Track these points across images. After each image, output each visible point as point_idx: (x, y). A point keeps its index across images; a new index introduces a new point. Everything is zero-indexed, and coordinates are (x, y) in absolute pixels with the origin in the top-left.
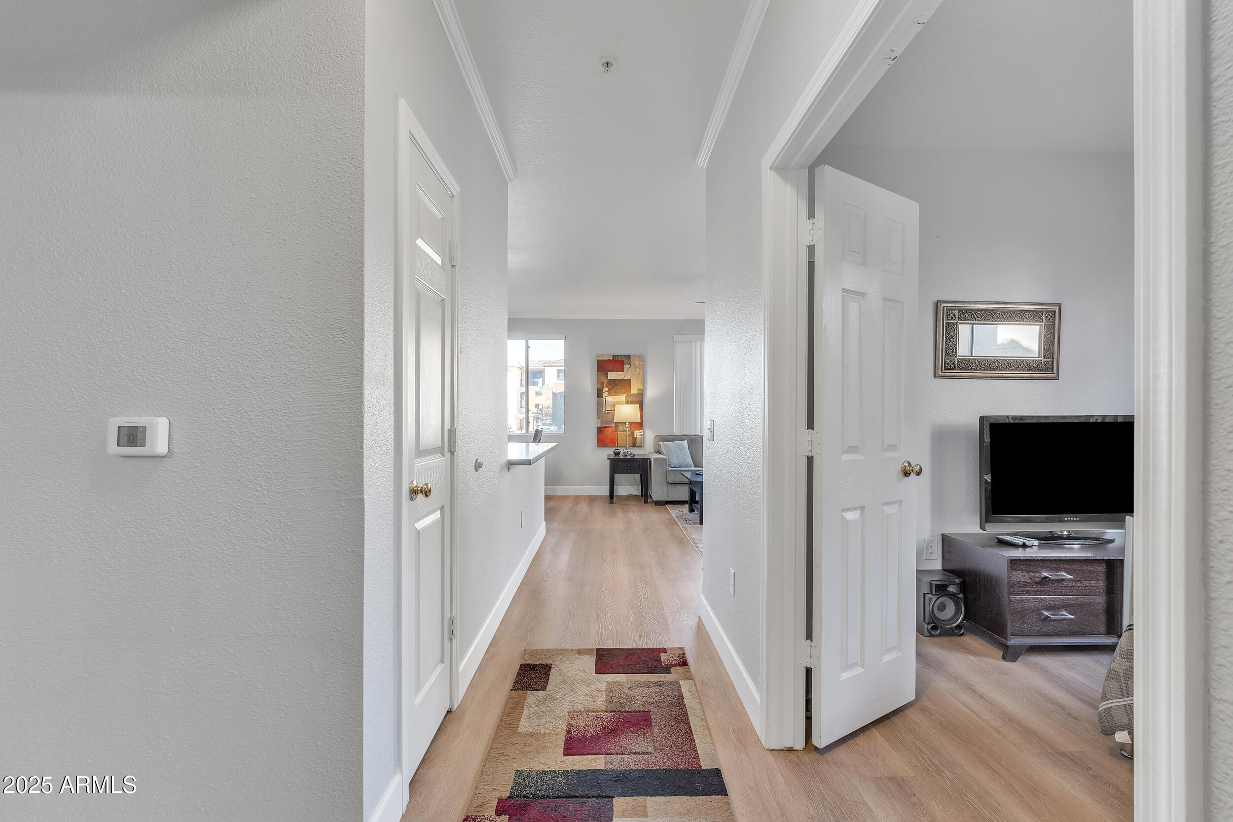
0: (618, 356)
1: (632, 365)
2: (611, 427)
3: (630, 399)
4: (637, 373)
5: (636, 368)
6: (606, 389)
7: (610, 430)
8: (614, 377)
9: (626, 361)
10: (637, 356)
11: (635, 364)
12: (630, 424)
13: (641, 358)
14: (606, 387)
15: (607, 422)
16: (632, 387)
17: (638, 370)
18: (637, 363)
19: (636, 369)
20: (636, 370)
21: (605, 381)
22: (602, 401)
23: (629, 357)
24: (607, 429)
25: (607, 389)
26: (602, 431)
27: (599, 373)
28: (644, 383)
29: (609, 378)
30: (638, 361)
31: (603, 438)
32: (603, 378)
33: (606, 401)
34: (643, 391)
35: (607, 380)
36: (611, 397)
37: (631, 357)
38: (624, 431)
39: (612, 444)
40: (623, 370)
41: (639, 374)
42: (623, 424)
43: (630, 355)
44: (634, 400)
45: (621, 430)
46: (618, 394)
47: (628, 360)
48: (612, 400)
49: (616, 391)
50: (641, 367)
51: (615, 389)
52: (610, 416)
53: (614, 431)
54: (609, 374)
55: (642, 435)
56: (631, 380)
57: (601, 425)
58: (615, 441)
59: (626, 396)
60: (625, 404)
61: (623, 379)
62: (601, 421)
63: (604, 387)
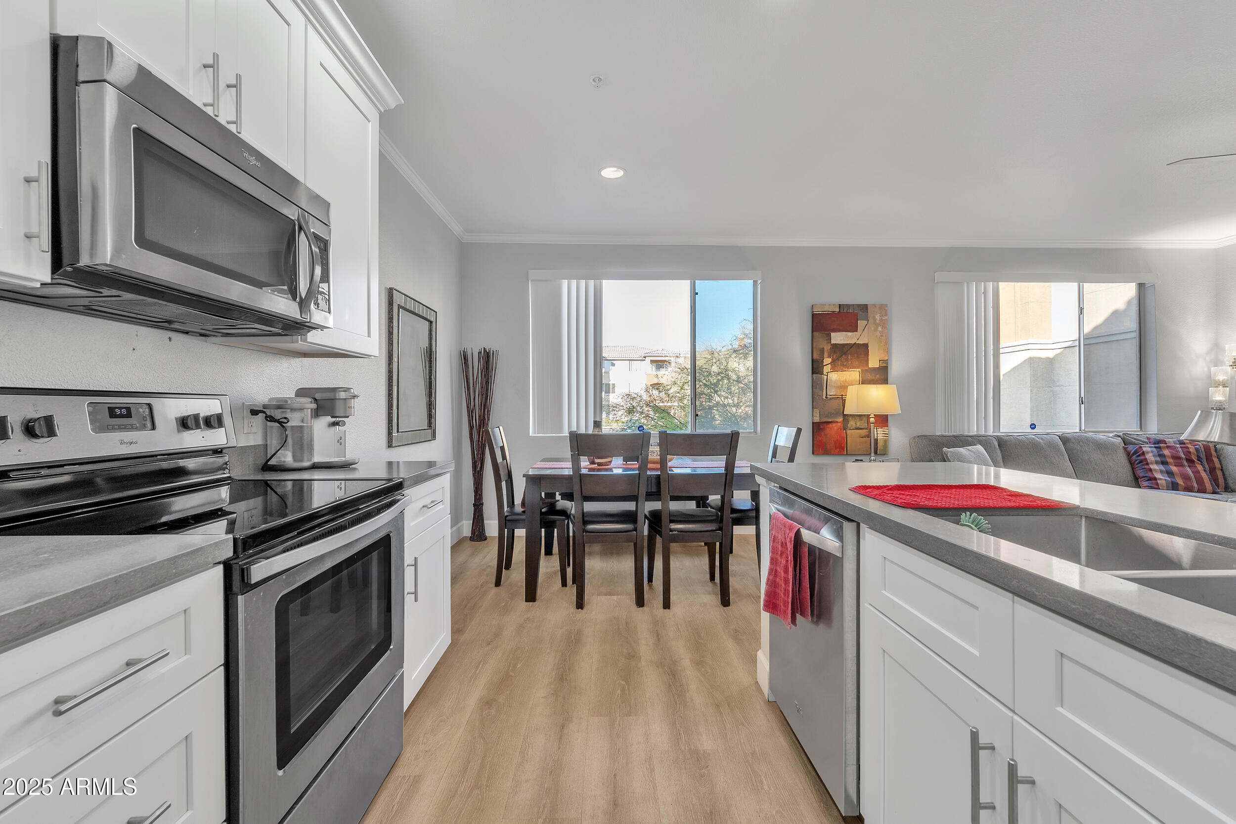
0: (848, 306)
1: (871, 321)
2: (837, 422)
3: (870, 376)
4: (878, 333)
5: (877, 325)
6: (827, 361)
7: (835, 427)
8: (841, 340)
9: (860, 314)
10: (878, 307)
11: (875, 320)
13: (883, 309)
14: (828, 357)
15: (830, 414)
16: (870, 357)
17: (880, 329)
18: (878, 317)
19: (877, 327)
20: (876, 330)
21: (827, 348)
22: (821, 380)
23: (864, 308)
24: (830, 425)
26: (822, 429)
27: (815, 334)
28: (887, 350)
29: (833, 342)
30: (879, 315)
31: (824, 440)
32: (822, 343)
33: (827, 379)
34: (887, 363)
35: (829, 345)
36: (836, 373)
37: (868, 307)
38: (857, 429)
39: (838, 450)
40: (855, 329)
41: (882, 336)
42: (857, 418)
43: (867, 305)
44: (874, 378)
45: (854, 427)
46: (848, 368)
47: (863, 312)
48: (838, 379)
49: (845, 364)
50: (884, 324)
51: (843, 360)
52: (835, 404)
53: (841, 429)
54: (832, 334)
55: (887, 435)
56: (869, 345)
57: (820, 418)
58: (843, 445)
59: (860, 370)
60: (859, 384)
61: (855, 343)
62: (820, 412)
63: (825, 356)
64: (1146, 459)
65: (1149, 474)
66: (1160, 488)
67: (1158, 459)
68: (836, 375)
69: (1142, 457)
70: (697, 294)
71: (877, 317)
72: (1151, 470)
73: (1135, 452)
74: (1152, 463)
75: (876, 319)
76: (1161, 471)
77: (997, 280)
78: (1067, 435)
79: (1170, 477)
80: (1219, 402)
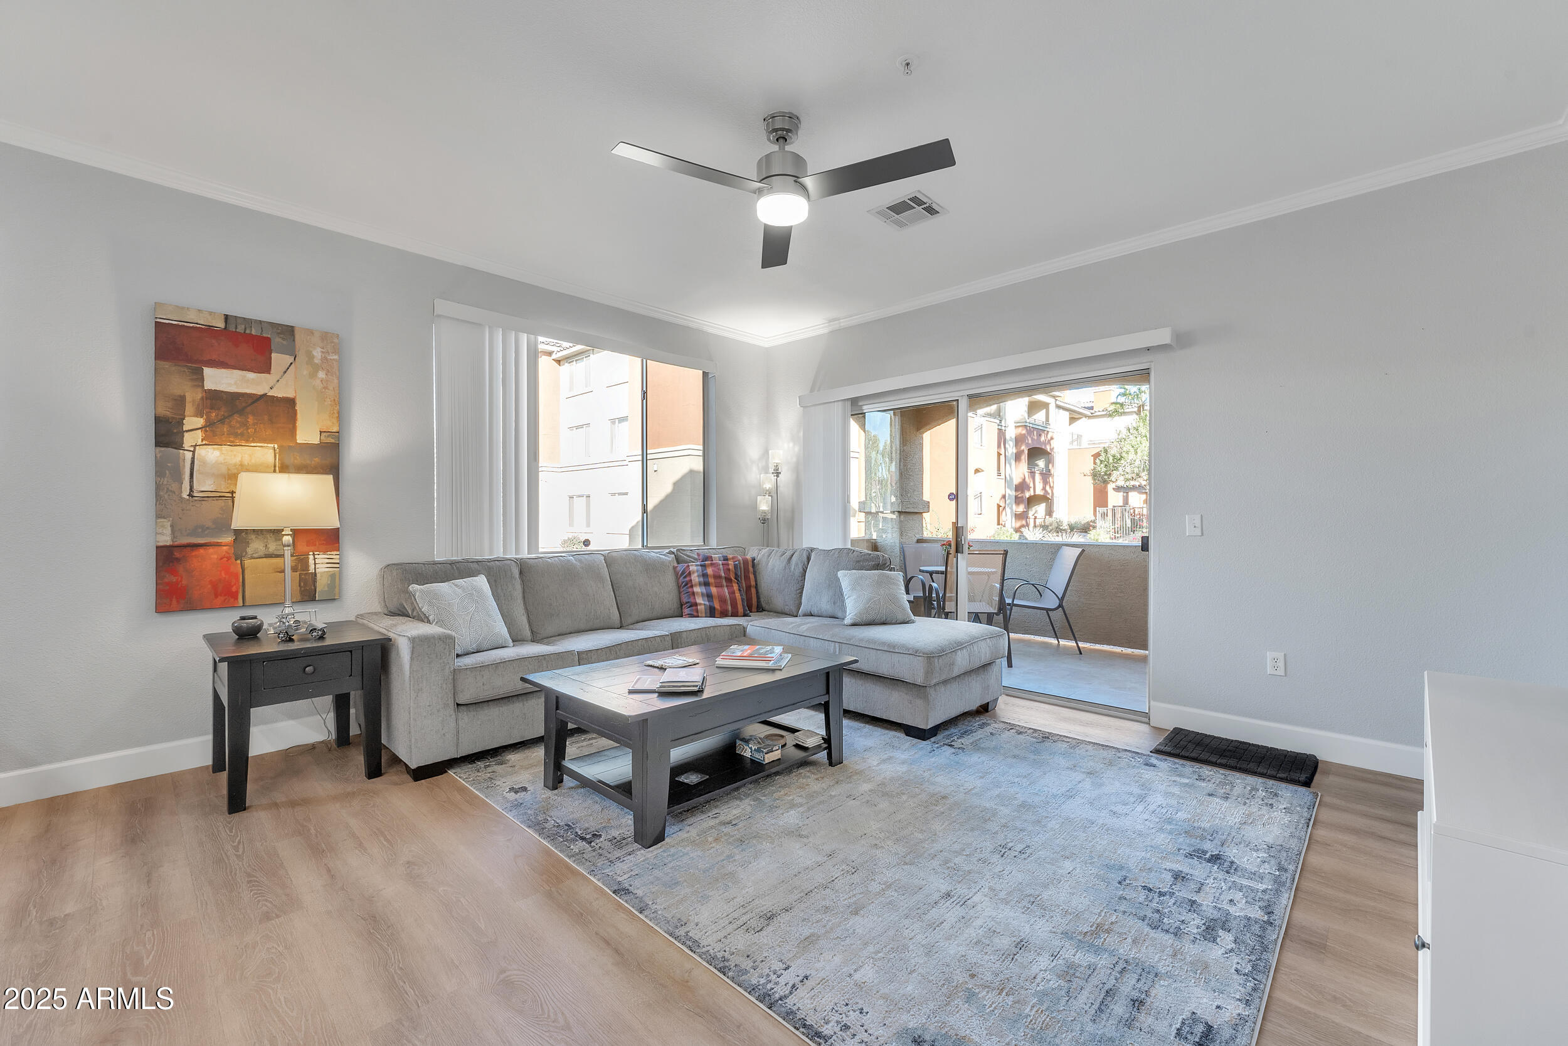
0: (246, 321)
1: (301, 357)
2: (219, 545)
3: (297, 459)
4: (317, 383)
5: (316, 368)
6: (192, 422)
7: (213, 554)
8: (229, 384)
9: (276, 341)
10: (317, 334)
11: (310, 357)
12: (296, 533)
13: (331, 339)
14: (196, 416)
15: (197, 530)
16: (299, 423)
17: (321, 375)
18: (317, 353)
19: (317, 372)
20: (313, 375)
21: (192, 396)
22: (179, 458)
23: (288, 332)
24: (202, 551)
25: (200, 422)
26: (178, 560)
27: (166, 365)
28: (340, 415)
29: (209, 385)
30: (319, 350)
31: (184, 582)
32: (180, 384)
33: (193, 459)
34: (339, 438)
35: (199, 390)
36: (218, 449)
37: (296, 332)
38: (268, 556)
39: (220, 599)
40: (266, 368)
41: (325, 388)
42: (266, 535)
43: (292, 327)
44: (308, 462)
45: (261, 553)
46: (247, 441)
47: (284, 339)
48: (221, 459)
49: (239, 431)
50: (332, 368)
51: (233, 423)
52: (212, 509)
53: (229, 559)
54: (208, 371)
55: (337, 566)
56: (298, 401)
57: (176, 537)
58: (234, 589)
59: (276, 446)
60: (275, 471)
61: (265, 395)
62: (172, 526)
63: (187, 413)
64: (691, 580)
66: (700, 615)
67: (702, 579)
68: (217, 453)
69: (688, 579)
71: (315, 353)
72: (693, 594)
73: (683, 573)
74: (696, 585)
75: (313, 357)
76: (703, 595)
78: (614, 554)
79: (709, 601)
80: (764, 512)
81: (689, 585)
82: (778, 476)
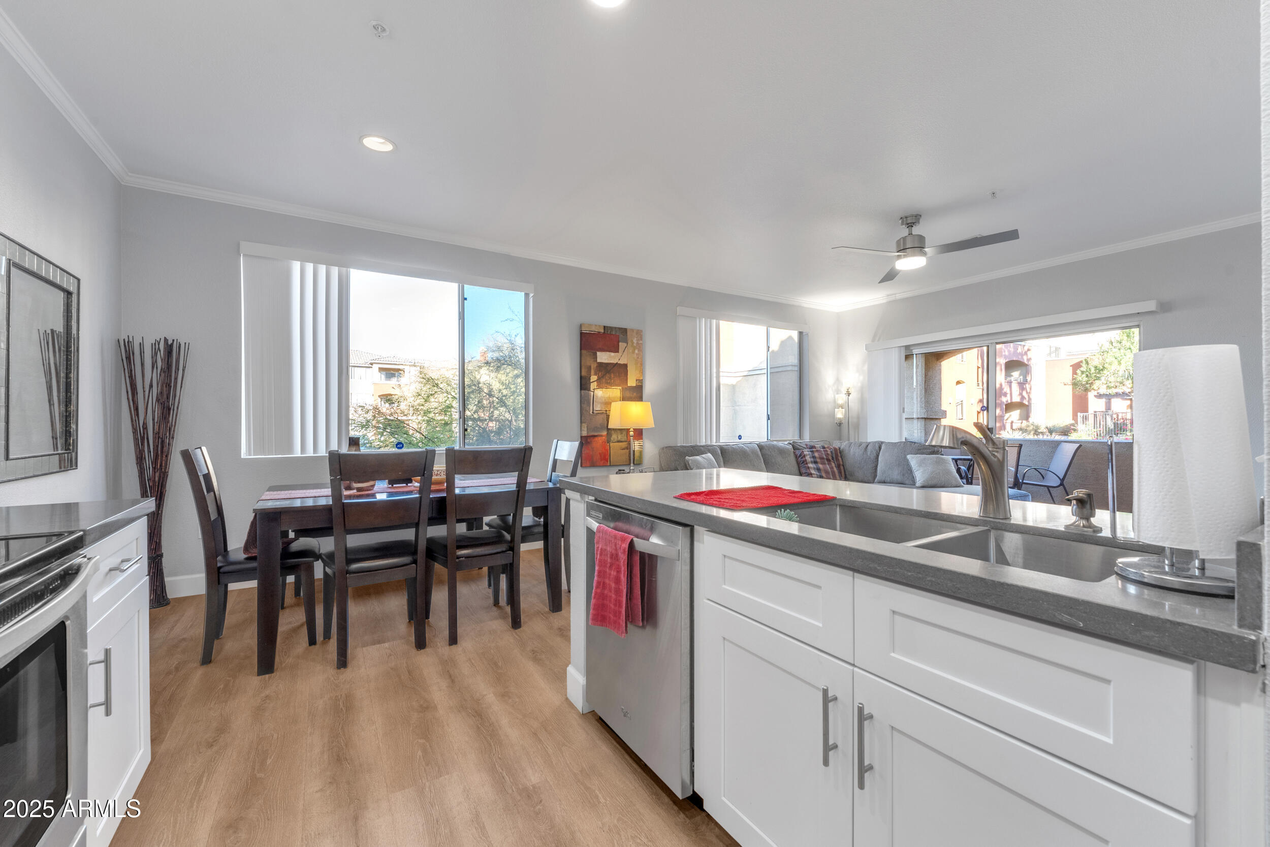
0: (611, 328)
1: (630, 343)
2: (601, 436)
3: (628, 394)
4: (635, 356)
5: (634, 348)
6: (594, 378)
7: (600, 440)
8: (605, 359)
9: (621, 337)
10: (635, 331)
11: (633, 343)
12: (628, 431)
13: (639, 333)
14: (594, 375)
15: (596, 429)
16: (629, 376)
17: (636, 351)
18: (635, 341)
19: (634, 350)
20: (633, 352)
21: (594, 366)
22: (589, 395)
23: (624, 331)
24: (596, 439)
25: (596, 378)
26: (587, 442)
27: (583, 352)
28: (642, 372)
29: (599, 360)
30: (636, 339)
31: (590, 454)
32: (589, 361)
33: (594, 395)
34: (642, 383)
35: (596, 363)
36: (601, 390)
37: (628, 331)
38: (619, 441)
39: (602, 462)
40: (617, 351)
41: (638, 358)
42: (619, 431)
43: (626, 329)
44: (632, 395)
45: (616, 440)
46: (611, 386)
47: (624, 335)
48: (603, 395)
49: (609, 382)
50: (640, 347)
51: (607, 378)
52: (600, 419)
53: (605, 442)
54: (598, 353)
55: (642, 447)
56: (628, 366)
57: (588, 432)
58: (607, 457)
59: (621, 388)
60: (620, 400)
61: (617, 363)
62: (587, 427)
63: (592, 374)
64: (806, 460)
65: (808, 471)
67: (812, 459)
68: (601, 392)
69: (804, 459)
70: (466, 299)
71: (634, 341)
72: (809, 468)
73: (800, 455)
74: (809, 463)
76: (814, 469)
77: (718, 319)
78: (762, 443)
79: (819, 472)
80: (840, 419)
81: (805, 463)
82: (849, 396)
